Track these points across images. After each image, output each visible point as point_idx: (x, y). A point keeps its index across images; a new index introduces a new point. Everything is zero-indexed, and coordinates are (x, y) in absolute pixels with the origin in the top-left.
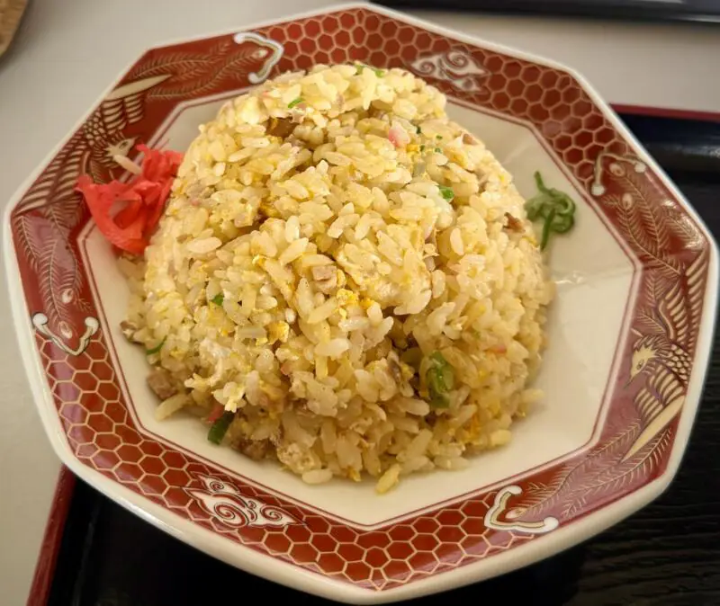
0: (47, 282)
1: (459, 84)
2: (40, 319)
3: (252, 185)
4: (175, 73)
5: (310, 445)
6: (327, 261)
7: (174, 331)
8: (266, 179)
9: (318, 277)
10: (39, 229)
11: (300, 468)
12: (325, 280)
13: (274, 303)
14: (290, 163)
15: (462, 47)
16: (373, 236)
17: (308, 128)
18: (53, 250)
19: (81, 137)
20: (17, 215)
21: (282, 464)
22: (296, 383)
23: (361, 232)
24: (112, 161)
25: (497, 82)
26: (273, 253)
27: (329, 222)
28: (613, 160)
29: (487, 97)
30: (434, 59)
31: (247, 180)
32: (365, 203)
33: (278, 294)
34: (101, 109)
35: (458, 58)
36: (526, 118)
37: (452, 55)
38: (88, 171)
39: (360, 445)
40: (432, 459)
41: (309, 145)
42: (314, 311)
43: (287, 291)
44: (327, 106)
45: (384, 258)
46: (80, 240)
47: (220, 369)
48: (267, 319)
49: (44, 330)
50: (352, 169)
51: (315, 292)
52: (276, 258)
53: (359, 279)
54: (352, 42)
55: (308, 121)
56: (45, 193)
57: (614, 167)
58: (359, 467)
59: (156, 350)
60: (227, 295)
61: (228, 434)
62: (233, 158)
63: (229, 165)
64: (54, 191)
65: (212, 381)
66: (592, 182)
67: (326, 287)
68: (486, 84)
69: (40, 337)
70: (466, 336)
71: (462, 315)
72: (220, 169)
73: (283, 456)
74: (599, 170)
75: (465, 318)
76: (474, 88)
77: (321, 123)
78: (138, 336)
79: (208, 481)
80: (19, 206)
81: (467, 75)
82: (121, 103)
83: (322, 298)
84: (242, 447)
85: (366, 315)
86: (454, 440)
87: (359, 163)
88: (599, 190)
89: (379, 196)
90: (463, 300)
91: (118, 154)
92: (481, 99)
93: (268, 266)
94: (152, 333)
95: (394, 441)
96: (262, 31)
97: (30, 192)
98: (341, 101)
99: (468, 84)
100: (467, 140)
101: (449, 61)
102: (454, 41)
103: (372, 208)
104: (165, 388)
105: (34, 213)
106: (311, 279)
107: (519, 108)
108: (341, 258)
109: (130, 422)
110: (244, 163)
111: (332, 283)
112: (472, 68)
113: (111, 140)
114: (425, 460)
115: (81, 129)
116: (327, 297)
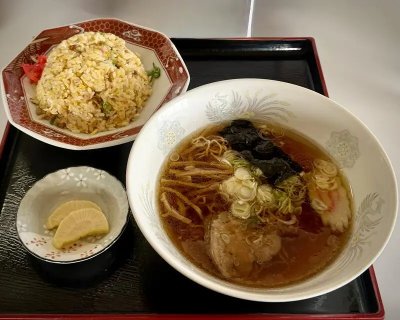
0: (11, 87)
1: (135, 39)
2: (8, 95)
3: (63, 62)
4: (51, 37)
5: (74, 124)
6: (78, 78)
7: (42, 99)
8: (67, 60)
9: (75, 82)
10: (10, 76)
11: (72, 129)
12: (76, 83)
13: (64, 88)
14: (72, 56)
15: (136, 28)
16: (91, 73)
17: (79, 48)
18: (13, 80)
19: (23, 53)
20: (5, 72)
21: (68, 129)
22: (70, 108)
23: (88, 71)
24: (31, 60)
25: (145, 38)
26: (65, 76)
27: (80, 70)
28: (171, 58)
29: (142, 43)
30: (128, 32)
31: (62, 60)
32: (90, 65)
33: (66, 86)
34: (29, 46)
35: (135, 32)
36: (152, 48)
37: (134, 31)
38: (24, 62)
39: (87, 124)
40: (106, 128)
41: (80, 52)
42: (73, 90)
43: (67, 85)
44: (85, 42)
45: (93, 78)
46: (21, 79)
47: (52, 106)
48: (62, 92)
49: (9, 97)
50: (88, 57)
51: (75, 85)
52: (66, 78)
53: (86, 82)
54: (105, 28)
55: (79, 46)
56: (12, 67)
57: (171, 60)
58: (87, 129)
59: (38, 104)
60: (53, 87)
61: (55, 122)
62: (59, 55)
63: (57, 57)
64: (14, 67)
65: (50, 109)
66: (166, 64)
67: (77, 84)
68: (143, 39)
69: (8, 99)
70: (115, 97)
71: (114, 92)
72: (55, 58)
73: (68, 127)
74: (168, 61)
75: (115, 93)
76: (139, 40)
77: (83, 46)
78: (34, 102)
79: (47, 130)
80: (5, 69)
81: (137, 36)
82: (35, 45)
83: (76, 87)
84: (58, 125)
85: (87, 91)
86: (112, 123)
87: (90, 55)
88: (167, 66)
89: (94, 63)
90: (114, 89)
91: (33, 58)
92: (141, 43)
93: (64, 80)
94: (38, 100)
95: (97, 124)
96: (78, 25)
97: (8, 66)
98: (89, 41)
99: (138, 39)
100: (126, 52)
101: (133, 33)
102: (134, 27)
103: (92, 66)
104: (40, 112)
105: (9, 72)
106: (74, 83)
107: (151, 45)
108: (82, 77)
109: (30, 118)
110: (61, 56)
111: (79, 83)
112: (139, 34)
113: (31, 54)
114: (104, 128)
115: (23, 51)
116: (78, 87)
